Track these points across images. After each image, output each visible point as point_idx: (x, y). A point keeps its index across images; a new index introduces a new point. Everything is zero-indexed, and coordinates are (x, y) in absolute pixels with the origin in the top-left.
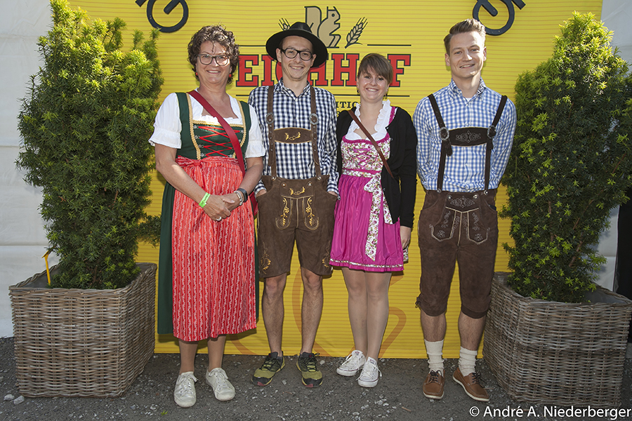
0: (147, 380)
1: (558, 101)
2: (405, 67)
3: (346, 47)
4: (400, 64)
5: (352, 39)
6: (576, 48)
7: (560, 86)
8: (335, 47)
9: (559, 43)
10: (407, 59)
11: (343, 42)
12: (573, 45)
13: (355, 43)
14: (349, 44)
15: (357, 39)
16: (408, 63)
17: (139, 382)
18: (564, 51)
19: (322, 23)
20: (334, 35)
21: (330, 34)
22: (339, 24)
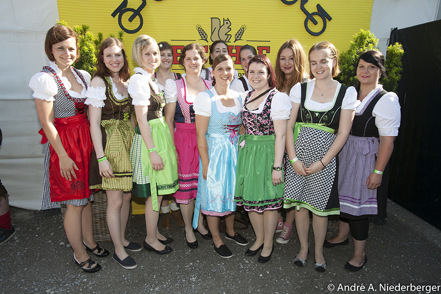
0: (133, 231)
1: (351, 79)
2: (267, 54)
3: (234, 42)
4: (264, 52)
5: (238, 37)
6: (362, 49)
7: (353, 71)
8: (228, 42)
9: (353, 47)
10: (268, 49)
11: (233, 39)
12: (360, 48)
13: (240, 39)
14: (236, 40)
15: (241, 37)
16: (268, 52)
17: (129, 232)
18: (355, 51)
19: (220, 27)
20: (228, 35)
21: (226, 34)
22: (230, 28)
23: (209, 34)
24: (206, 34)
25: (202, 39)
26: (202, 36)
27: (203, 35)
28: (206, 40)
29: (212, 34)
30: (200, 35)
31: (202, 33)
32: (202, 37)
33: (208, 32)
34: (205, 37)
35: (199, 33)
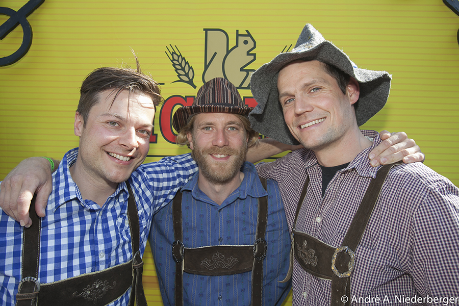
8: (248, 88)
19: (228, 52)
20: (248, 71)
21: (242, 69)
22: (254, 55)
23: (199, 68)
24: (190, 68)
25: (181, 80)
26: (181, 72)
27: (183, 69)
28: (190, 82)
29: (206, 67)
30: (177, 70)
31: (180, 65)
32: (179, 75)
33: (197, 62)
34: (187, 75)
35: (174, 65)
